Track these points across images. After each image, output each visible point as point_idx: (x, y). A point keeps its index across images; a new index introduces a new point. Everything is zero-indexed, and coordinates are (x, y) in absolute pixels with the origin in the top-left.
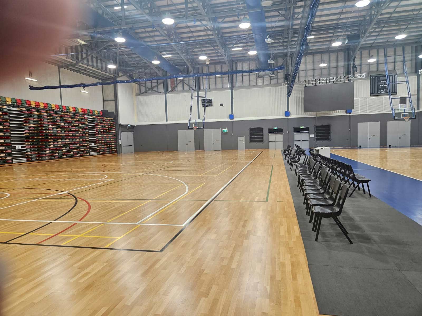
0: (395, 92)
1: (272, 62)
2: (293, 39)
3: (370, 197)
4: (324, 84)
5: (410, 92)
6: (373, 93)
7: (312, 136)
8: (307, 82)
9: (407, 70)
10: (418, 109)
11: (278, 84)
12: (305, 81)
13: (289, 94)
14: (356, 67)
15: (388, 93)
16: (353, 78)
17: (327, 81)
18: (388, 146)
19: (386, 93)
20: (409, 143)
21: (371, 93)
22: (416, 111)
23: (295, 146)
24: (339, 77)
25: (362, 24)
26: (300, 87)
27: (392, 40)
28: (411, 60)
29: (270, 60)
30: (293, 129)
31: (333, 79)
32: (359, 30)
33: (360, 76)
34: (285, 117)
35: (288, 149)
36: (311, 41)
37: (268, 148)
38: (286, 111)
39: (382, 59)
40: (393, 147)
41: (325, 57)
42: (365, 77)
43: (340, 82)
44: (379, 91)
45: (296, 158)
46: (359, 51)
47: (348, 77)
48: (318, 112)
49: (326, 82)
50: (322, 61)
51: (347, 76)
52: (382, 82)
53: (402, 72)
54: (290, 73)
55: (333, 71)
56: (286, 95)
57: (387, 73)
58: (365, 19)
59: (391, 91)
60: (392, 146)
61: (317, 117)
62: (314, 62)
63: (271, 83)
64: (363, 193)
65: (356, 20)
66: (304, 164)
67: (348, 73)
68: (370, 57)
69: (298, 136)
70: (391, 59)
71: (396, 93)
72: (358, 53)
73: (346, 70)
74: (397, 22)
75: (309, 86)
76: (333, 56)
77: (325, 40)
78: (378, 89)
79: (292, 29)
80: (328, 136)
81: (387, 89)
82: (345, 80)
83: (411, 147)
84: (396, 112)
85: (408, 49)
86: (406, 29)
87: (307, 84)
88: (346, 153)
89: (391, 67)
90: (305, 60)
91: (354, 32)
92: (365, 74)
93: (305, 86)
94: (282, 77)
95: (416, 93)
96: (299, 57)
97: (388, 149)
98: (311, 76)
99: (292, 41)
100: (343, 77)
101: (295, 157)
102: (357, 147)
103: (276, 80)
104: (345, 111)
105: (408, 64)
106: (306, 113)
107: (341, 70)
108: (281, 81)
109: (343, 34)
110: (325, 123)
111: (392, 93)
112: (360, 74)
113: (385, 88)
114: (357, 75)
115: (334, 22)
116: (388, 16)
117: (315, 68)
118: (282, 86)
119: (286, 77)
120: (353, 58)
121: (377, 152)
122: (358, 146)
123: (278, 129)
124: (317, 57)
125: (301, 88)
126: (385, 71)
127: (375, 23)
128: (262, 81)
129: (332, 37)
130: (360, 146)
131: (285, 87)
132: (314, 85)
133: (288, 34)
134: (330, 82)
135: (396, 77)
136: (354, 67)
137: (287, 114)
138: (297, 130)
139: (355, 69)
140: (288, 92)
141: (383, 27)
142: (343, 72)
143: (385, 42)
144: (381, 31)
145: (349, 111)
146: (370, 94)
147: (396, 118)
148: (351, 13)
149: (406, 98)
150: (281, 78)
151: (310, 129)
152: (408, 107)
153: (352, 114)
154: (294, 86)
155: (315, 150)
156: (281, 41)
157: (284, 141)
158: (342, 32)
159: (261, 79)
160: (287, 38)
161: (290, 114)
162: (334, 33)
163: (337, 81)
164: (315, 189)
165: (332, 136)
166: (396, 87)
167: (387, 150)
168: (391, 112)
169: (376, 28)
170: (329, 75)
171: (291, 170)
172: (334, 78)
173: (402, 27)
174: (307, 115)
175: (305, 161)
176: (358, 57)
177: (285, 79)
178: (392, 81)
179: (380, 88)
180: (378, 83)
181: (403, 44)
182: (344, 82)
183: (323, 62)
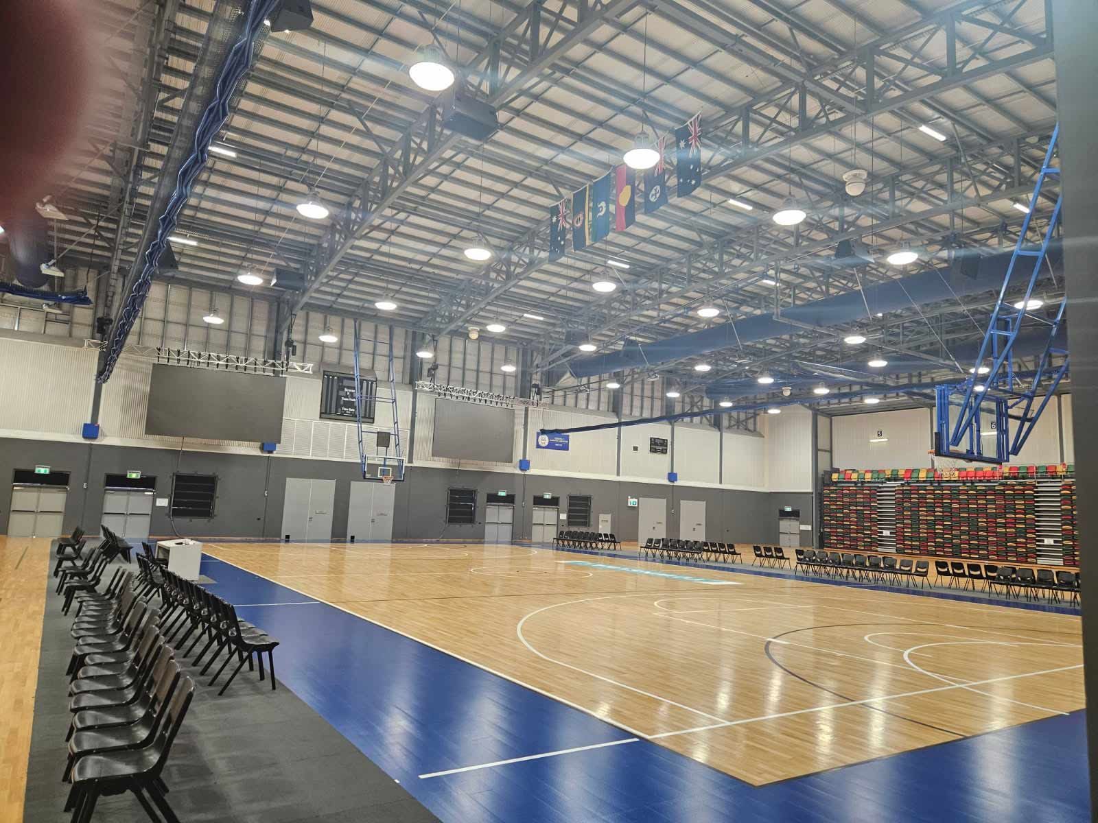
0: (369, 418)
1: (55, 272)
2: (131, 230)
3: (274, 688)
4: (210, 368)
5: (397, 422)
6: (326, 413)
7: (163, 502)
8: (165, 354)
9: (397, 376)
10: (410, 461)
11: (69, 339)
12: (159, 350)
13: (104, 372)
14: (295, 344)
15: (356, 416)
16: (285, 369)
17: (220, 363)
18: (349, 538)
19: (353, 417)
20: (389, 533)
21: (323, 411)
22: (406, 464)
23: (102, 532)
24: (251, 359)
25: (314, 254)
26: (142, 362)
27: (371, 306)
28: (404, 358)
29: (49, 267)
30: (103, 479)
31: (235, 361)
32: (305, 264)
33: (302, 368)
34: (83, 441)
35: (73, 542)
36: (186, 252)
37: (6, 534)
38: (89, 422)
39: (350, 341)
40: (359, 542)
41: (222, 300)
42: (311, 372)
43: (253, 373)
44: (339, 410)
45: (90, 572)
46: (302, 309)
47: (274, 365)
48: (186, 439)
49: (218, 364)
50: (212, 310)
51: (271, 361)
52: (346, 390)
53: (385, 378)
54: (113, 317)
55: (238, 340)
56: (95, 377)
57: (357, 373)
58: (320, 245)
59: (362, 414)
60: (355, 539)
61: (184, 452)
62: (189, 305)
63: (46, 332)
64: (259, 678)
65: (300, 239)
66: (107, 597)
67: (275, 354)
68: (326, 329)
69: (116, 500)
70: (366, 346)
71: (371, 420)
72: (301, 314)
73: (271, 345)
74: (383, 273)
75: (169, 364)
76: (242, 305)
77: (222, 259)
78: (338, 406)
79: (131, 203)
80: (209, 505)
81: (355, 408)
82: (264, 370)
83: (393, 542)
84: (370, 462)
85: (399, 332)
86: (397, 291)
87: (163, 358)
88: (249, 556)
89: (365, 362)
90: (165, 293)
91: (293, 265)
92: (312, 365)
93: (157, 362)
94: (87, 323)
95: (409, 428)
96: (140, 285)
97: (349, 545)
98: (176, 339)
99: (128, 235)
100: (261, 360)
101: (87, 569)
102: (278, 539)
103: (67, 327)
104: (258, 444)
105: (398, 365)
106: (151, 437)
107: (259, 344)
108: (83, 332)
109: (268, 260)
110: (204, 470)
111: (361, 420)
112: (302, 364)
113: (351, 405)
114: (295, 365)
115: (250, 227)
116: (368, 255)
117: (191, 323)
118: (82, 346)
119: (100, 325)
120: (288, 322)
121: (323, 553)
122: (283, 537)
123: (52, 473)
124: (200, 297)
125: (144, 366)
126: (353, 368)
127: (340, 261)
128: (15, 318)
129: (244, 258)
130: (288, 537)
131: (95, 354)
132: (183, 364)
133: (118, 210)
134: (227, 366)
135: (374, 385)
136: (289, 343)
137: (91, 430)
138: (117, 481)
139: (291, 349)
140: (101, 370)
141: (356, 274)
142: (262, 348)
143: (358, 306)
144: (350, 281)
145: (268, 447)
146: (321, 413)
147: (368, 476)
148: (290, 221)
149: (389, 434)
150: (85, 325)
151: (158, 483)
152: (391, 455)
153: (275, 454)
154: (121, 355)
155: (159, 547)
156: (94, 222)
157: (69, 513)
158: (268, 255)
159: (12, 311)
160: (116, 222)
161: (99, 434)
162: (248, 251)
163: (245, 368)
164: (109, 690)
165: (219, 506)
166: (372, 408)
167: (345, 548)
168: (359, 461)
169: (341, 272)
170: (227, 348)
171: (64, 613)
172: (238, 358)
173: (390, 286)
174: (153, 443)
175: (112, 588)
176: (299, 323)
177: (96, 330)
178: (367, 394)
179: (342, 403)
180: (338, 392)
181: (390, 321)
182: (262, 373)
183: (214, 313)
